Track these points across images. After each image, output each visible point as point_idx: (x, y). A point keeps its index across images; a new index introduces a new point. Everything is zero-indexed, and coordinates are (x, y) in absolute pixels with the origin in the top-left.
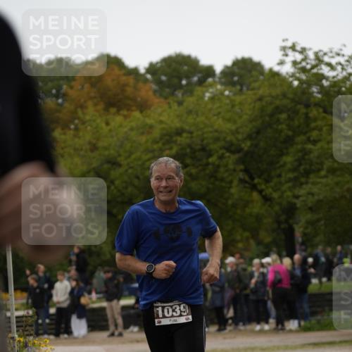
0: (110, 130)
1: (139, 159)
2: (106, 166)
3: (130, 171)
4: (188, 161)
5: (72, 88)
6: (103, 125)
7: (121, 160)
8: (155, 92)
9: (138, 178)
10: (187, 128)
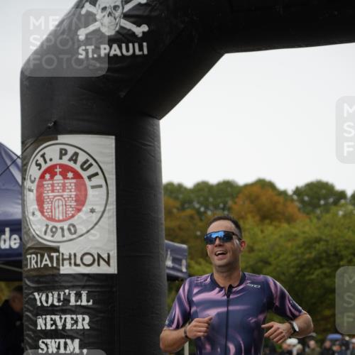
0: (264, 237)
1: (286, 260)
2: (260, 264)
3: (278, 269)
4: (324, 263)
5: (235, 203)
6: (259, 233)
7: (271, 260)
8: (299, 209)
9: (284, 274)
10: (324, 237)
